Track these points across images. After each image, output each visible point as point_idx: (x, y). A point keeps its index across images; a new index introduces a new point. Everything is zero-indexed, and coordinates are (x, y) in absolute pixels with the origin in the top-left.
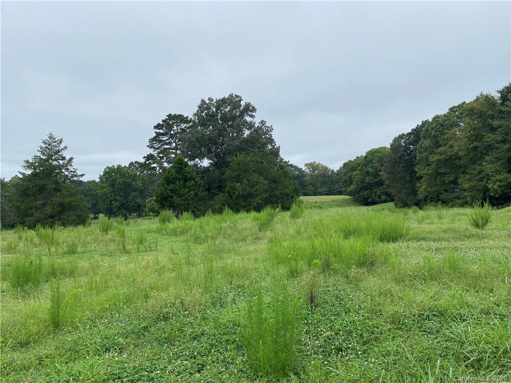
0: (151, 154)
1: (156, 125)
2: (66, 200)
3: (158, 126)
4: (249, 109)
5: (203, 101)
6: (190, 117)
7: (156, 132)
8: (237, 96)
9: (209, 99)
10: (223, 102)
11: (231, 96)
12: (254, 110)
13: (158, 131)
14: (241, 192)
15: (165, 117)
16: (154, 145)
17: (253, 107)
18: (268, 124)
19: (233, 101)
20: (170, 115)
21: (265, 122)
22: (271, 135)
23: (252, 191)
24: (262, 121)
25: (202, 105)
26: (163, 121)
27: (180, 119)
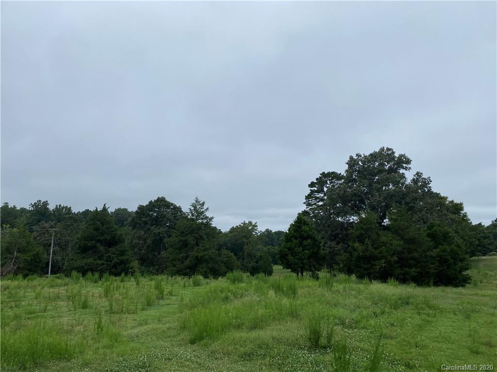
0: (305, 210)
1: (310, 183)
2: (200, 254)
3: (312, 185)
4: (403, 161)
5: (351, 157)
6: (342, 174)
7: (310, 190)
8: (388, 149)
9: (357, 155)
10: (374, 156)
11: (382, 149)
12: (408, 162)
13: (312, 189)
14: (361, 254)
15: (318, 176)
16: (310, 202)
17: (408, 159)
18: (425, 176)
19: (385, 155)
20: (324, 173)
21: (422, 174)
22: (430, 187)
23: (376, 252)
24: (418, 173)
25: (350, 161)
26: (317, 179)
27: (334, 176)
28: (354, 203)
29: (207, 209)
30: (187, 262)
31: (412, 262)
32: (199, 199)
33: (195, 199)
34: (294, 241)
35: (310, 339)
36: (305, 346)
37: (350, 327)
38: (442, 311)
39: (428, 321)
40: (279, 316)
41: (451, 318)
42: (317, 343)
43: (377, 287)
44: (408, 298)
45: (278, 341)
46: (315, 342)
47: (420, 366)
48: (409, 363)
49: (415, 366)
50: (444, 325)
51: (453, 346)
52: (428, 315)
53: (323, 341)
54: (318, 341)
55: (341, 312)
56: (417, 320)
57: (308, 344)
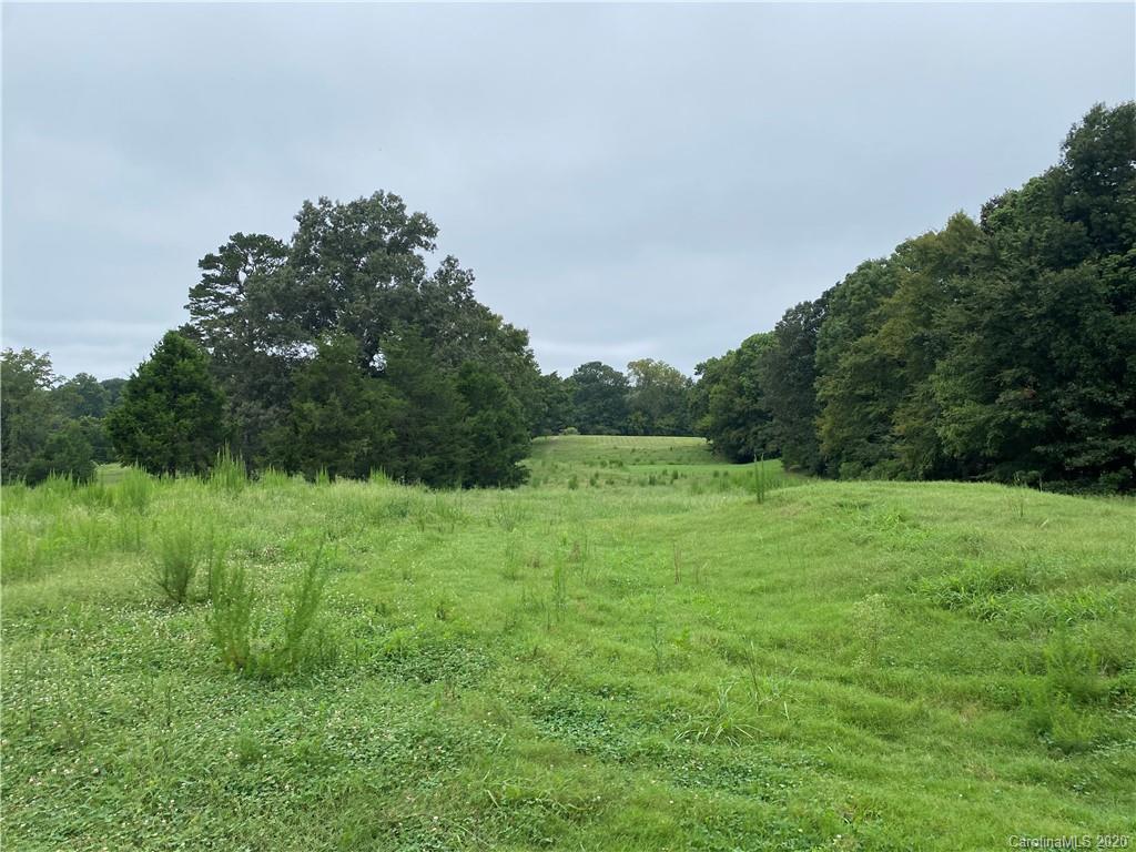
0: (187, 324)
1: (203, 258)
3: (208, 262)
4: (420, 230)
5: (308, 205)
6: (284, 243)
7: (204, 275)
8: (393, 198)
9: (321, 201)
10: (359, 210)
11: (379, 196)
12: (432, 231)
13: (208, 272)
14: (317, 425)
15: (226, 242)
16: (202, 304)
17: (432, 226)
18: (462, 266)
19: (381, 210)
20: (239, 235)
21: (456, 261)
22: (471, 291)
23: (352, 423)
24: (449, 259)
25: (306, 213)
26: (222, 249)
27: (264, 245)
31: (424, 443)
34: (154, 396)
35: (164, 585)
36: (149, 603)
37: (272, 560)
38: (466, 522)
39: (438, 539)
40: (91, 548)
41: (481, 532)
42: (182, 592)
43: (344, 488)
44: (406, 504)
45: (81, 597)
46: (176, 589)
47: (404, 609)
48: (383, 605)
49: (396, 611)
50: (465, 543)
51: (474, 572)
52: (440, 530)
53: (196, 586)
54: (186, 586)
55: (251, 532)
56: (418, 537)
57: (161, 597)
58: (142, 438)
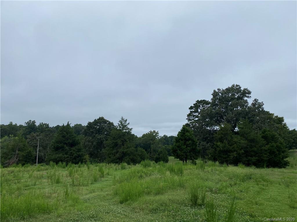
0: (187, 123)
1: (190, 107)
2: (125, 150)
3: (191, 108)
4: (246, 93)
5: (215, 91)
6: (209, 101)
7: (190, 111)
8: (237, 86)
9: (218, 89)
10: (228, 90)
11: (233, 86)
12: (249, 93)
13: (191, 110)
14: (221, 149)
15: (195, 102)
16: (190, 118)
17: (249, 91)
18: (260, 101)
19: (234, 89)
20: (198, 101)
23: (231, 148)
24: (255, 100)
25: (214, 93)
26: (194, 104)
27: (204, 102)
28: (217, 118)
29: (129, 123)
30: (118, 155)
31: (253, 153)
32: (124, 118)
33: (121, 117)
34: (181, 142)
35: (191, 200)
36: (188, 205)
37: (216, 193)
38: (272, 183)
39: (263, 189)
40: (173, 186)
41: (277, 187)
42: (196, 202)
43: (232, 169)
44: (251, 175)
45: (173, 201)
46: (195, 202)
47: (258, 216)
48: (252, 214)
49: (256, 216)
50: (273, 191)
51: (279, 204)
52: (263, 185)
53: (199, 201)
54: (196, 201)
55: (209, 184)
56: (257, 188)
57: (191, 203)
58: (179, 152)
